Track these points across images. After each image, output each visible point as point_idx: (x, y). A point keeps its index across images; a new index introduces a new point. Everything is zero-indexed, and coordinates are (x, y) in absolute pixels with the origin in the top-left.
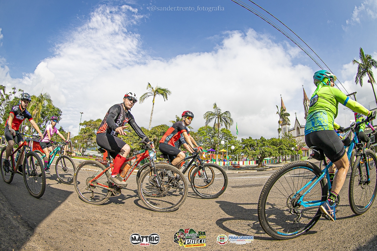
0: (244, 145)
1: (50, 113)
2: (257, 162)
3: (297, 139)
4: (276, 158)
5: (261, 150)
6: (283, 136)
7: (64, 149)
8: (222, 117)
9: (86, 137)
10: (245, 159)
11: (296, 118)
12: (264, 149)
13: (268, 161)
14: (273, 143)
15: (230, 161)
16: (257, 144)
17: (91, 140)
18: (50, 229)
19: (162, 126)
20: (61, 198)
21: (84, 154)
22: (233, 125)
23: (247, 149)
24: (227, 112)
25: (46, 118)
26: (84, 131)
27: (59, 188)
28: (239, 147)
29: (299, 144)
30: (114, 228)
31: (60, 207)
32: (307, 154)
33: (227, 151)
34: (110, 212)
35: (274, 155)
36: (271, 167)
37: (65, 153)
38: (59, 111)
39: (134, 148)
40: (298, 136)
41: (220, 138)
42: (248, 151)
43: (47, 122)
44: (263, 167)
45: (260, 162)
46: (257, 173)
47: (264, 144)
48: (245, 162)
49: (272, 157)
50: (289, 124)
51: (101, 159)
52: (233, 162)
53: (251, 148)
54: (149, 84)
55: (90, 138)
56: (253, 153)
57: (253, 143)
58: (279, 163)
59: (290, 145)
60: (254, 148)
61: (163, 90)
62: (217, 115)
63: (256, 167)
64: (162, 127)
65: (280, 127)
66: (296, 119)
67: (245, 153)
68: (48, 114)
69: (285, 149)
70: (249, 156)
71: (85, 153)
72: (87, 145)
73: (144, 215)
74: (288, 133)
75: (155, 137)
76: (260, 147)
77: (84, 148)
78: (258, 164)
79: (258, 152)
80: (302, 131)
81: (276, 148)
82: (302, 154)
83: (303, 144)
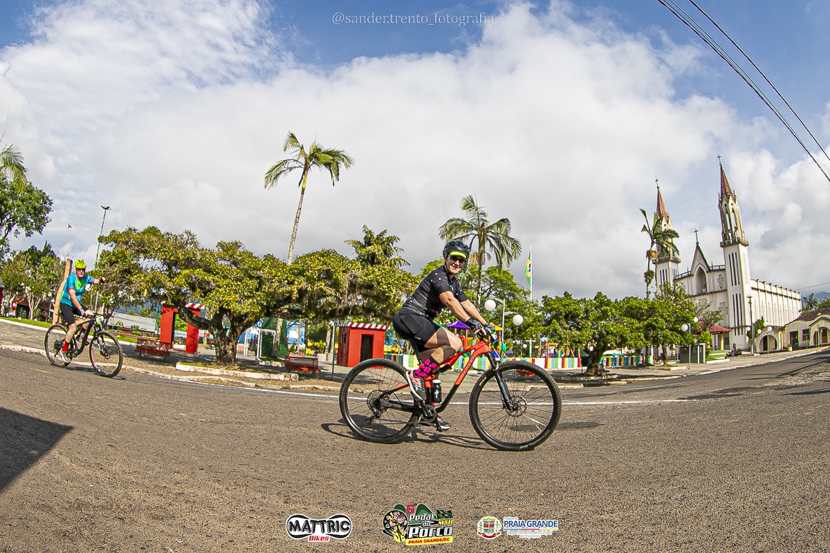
0: (549, 315)
1: (20, 203)
2: (584, 362)
3: (697, 302)
4: (638, 351)
5: (597, 328)
6: (659, 291)
7: (53, 308)
8: (490, 234)
9: (113, 275)
10: (552, 351)
11: (697, 243)
12: (605, 326)
13: (615, 359)
14: (631, 310)
15: (509, 355)
16: (586, 311)
17: (127, 284)
18: (8, 527)
19: (325, 254)
20: (39, 444)
21: (109, 324)
22: (520, 258)
23: (558, 326)
24: (503, 220)
25: (8, 217)
26: (110, 260)
27: (36, 416)
28: (537, 319)
29: (701, 317)
30: (181, 531)
31: (35, 467)
32: (725, 344)
33: (502, 329)
34: (171, 486)
35: (632, 342)
36: (621, 377)
37: (55, 317)
38: (44, 198)
39: (245, 311)
40: (699, 295)
41: (482, 294)
42: (560, 329)
43: (10, 228)
44: (600, 375)
45: (593, 362)
46: (583, 392)
47: (605, 312)
48: (550, 360)
49: (625, 350)
50: (676, 261)
51: (154, 339)
52: (518, 359)
53: (568, 324)
54: (293, 136)
55: (125, 277)
56: (574, 337)
57: (575, 309)
58: (646, 364)
59: (677, 317)
60: (578, 324)
61: (329, 153)
62: (476, 229)
63: (582, 375)
64: (323, 256)
65: (653, 267)
66: (698, 247)
67: (552, 336)
68: (14, 205)
69: (662, 329)
70: (561, 343)
71: (111, 322)
72: (116, 299)
73: (265, 498)
74: (672, 283)
75: (304, 285)
76: (594, 320)
77: (108, 307)
78: (585, 368)
79: (588, 333)
80: (712, 281)
81: (637, 324)
82: (711, 342)
83: (715, 316)
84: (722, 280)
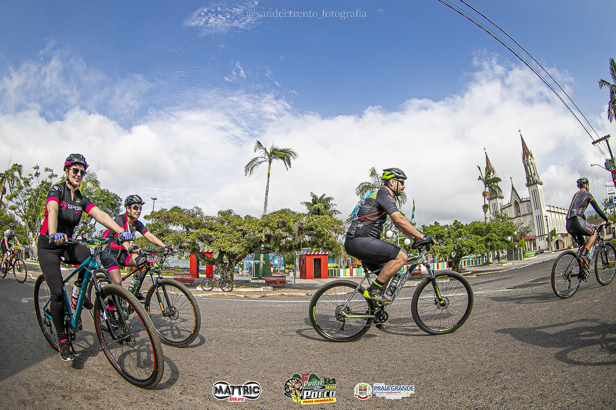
2: (450, 265)
3: (516, 222)
4: (482, 255)
5: (456, 243)
6: (492, 217)
10: (432, 259)
11: (512, 185)
12: (461, 241)
13: (469, 260)
14: (478, 230)
16: (449, 233)
22: (407, 203)
29: (519, 231)
32: (534, 247)
35: (478, 250)
36: (474, 273)
40: (516, 217)
44: (461, 272)
45: (455, 264)
47: (460, 233)
49: (474, 255)
50: (502, 198)
53: (438, 241)
54: (259, 143)
56: (442, 250)
57: (442, 232)
58: (488, 263)
59: (504, 232)
60: (444, 241)
61: (282, 151)
65: (487, 202)
66: (513, 188)
69: (496, 241)
70: (434, 254)
74: (500, 211)
76: (454, 238)
78: (451, 268)
79: (451, 246)
80: (523, 208)
81: (480, 238)
82: (525, 246)
83: (527, 230)
84: (529, 207)
